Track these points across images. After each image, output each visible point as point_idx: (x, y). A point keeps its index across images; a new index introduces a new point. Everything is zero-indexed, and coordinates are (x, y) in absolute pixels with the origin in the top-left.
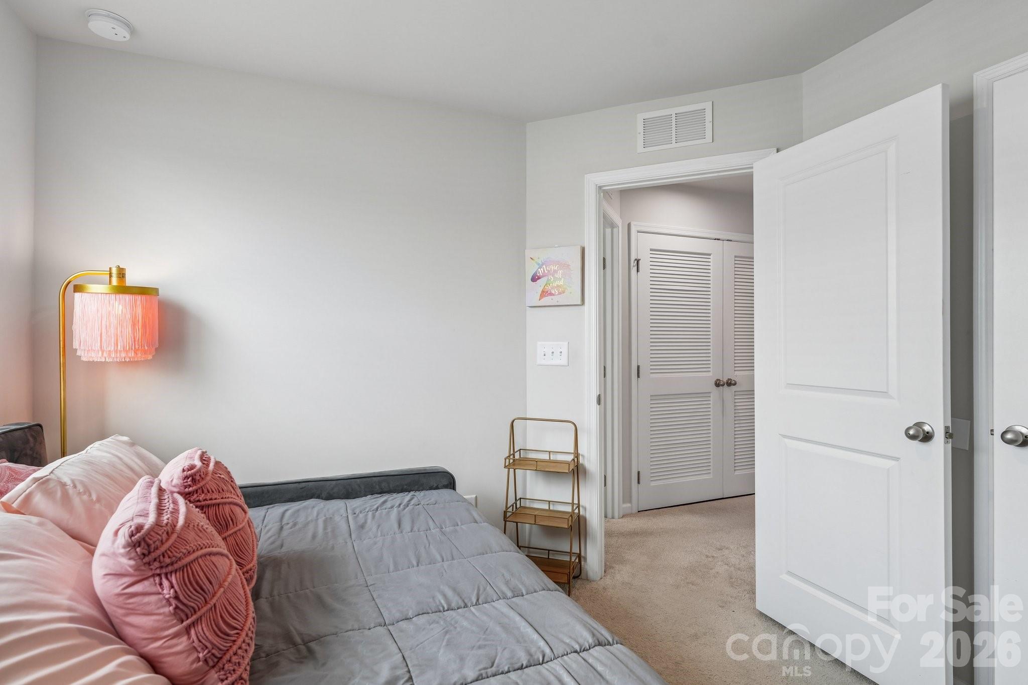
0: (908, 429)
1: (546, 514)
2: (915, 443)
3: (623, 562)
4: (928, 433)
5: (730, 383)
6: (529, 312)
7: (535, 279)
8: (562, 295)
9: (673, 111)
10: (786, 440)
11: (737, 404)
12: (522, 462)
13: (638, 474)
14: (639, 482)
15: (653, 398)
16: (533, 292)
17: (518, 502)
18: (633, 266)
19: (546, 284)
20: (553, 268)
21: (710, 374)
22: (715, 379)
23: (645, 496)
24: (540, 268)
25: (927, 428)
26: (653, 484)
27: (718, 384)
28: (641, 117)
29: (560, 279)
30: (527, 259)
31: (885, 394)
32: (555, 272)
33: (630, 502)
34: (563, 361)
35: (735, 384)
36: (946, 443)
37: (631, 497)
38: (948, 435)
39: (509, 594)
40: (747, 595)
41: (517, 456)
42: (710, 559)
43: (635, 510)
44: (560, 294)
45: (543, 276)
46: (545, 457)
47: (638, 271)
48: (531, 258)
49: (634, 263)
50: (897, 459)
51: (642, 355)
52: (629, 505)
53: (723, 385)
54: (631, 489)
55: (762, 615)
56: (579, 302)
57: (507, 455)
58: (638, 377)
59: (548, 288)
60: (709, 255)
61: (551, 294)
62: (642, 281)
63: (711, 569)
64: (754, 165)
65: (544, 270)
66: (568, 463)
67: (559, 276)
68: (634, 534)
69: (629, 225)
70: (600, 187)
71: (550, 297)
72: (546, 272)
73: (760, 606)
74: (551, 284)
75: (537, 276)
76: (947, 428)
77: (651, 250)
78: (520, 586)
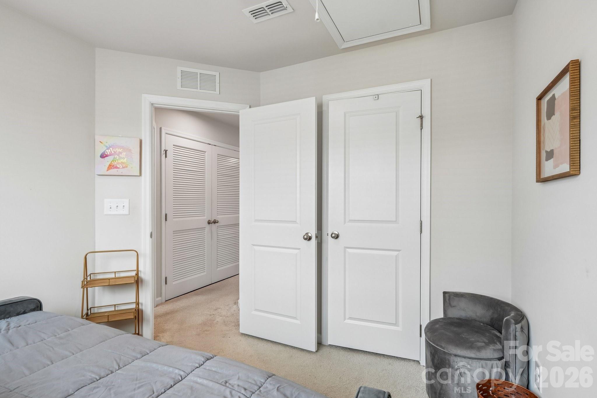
0: (304, 236)
1: (115, 313)
2: (306, 241)
3: (164, 331)
4: (310, 237)
5: (215, 222)
6: (98, 179)
7: (103, 156)
8: (125, 168)
9: (199, 71)
10: (255, 247)
11: (218, 233)
12: (93, 282)
13: (166, 279)
14: (166, 283)
15: (174, 233)
16: (102, 166)
17: (89, 312)
18: (163, 154)
19: (113, 161)
20: (118, 150)
21: (205, 217)
22: (208, 220)
23: (168, 291)
24: (108, 149)
25: (310, 235)
26: (174, 283)
27: (209, 223)
28: (179, 69)
29: (124, 158)
30: (97, 143)
31: (295, 222)
32: (120, 153)
33: (161, 296)
34: (126, 212)
35: (218, 222)
36: (316, 240)
37: (161, 293)
38: (317, 237)
39: (139, 356)
40: (234, 328)
41: (89, 279)
42: (212, 316)
43: (164, 300)
44: (123, 168)
45: (110, 155)
46: (113, 276)
47: (166, 157)
48: (100, 142)
49: (164, 152)
50: (299, 249)
51: (168, 208)
52: (160, 298)
53: (212, 223)
54: (161, 289)
55: (243, 334)
56: (139, 175)
57: (82, 279)
58: (166, 221)
59: (115, 163)
60: (205, 152)
61: (116, 168)
62: (169, 163)
63: (214, 321)
64: (240, 111)
65: (111, 151)
66: (133, 277)
67: (123, 156)
68: (167, 314)
69: (161, 129)
70: (152, 104)
71: (116, 170)
72: (113, 152)
73: (242, 331)
74: (116, 161)
75: (106, 155)
76: (316, 234)
77: (174, 145)
78: (144, 350)
